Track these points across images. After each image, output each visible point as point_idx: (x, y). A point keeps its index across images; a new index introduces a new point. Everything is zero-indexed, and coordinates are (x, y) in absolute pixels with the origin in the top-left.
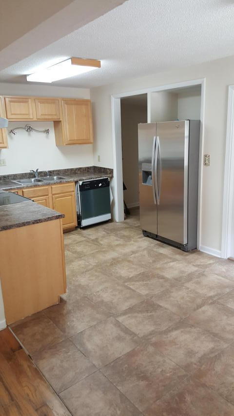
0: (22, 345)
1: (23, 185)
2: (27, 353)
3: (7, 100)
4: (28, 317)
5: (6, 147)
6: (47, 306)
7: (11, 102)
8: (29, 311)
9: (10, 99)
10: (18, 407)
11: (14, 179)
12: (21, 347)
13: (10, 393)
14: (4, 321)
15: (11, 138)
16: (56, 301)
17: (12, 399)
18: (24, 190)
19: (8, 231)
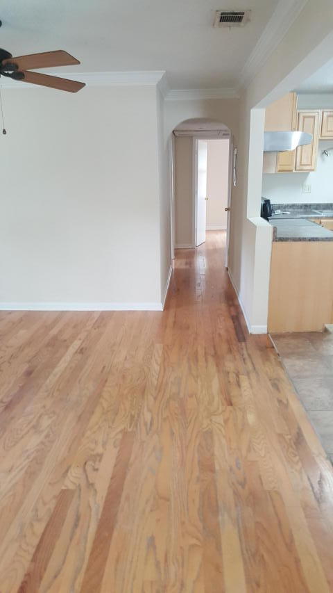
0: (274, 345)
1: (322, 215)
2: (277, 351)
3: (325, 114)
4: (288, 332)
5: (313, 170)
6: (310, 330)
7: (329, 116)
8: (291, 328)
9: (329, 114)
10: (257, 373)
11: (316, 209)
12: (273, 347)
13: (254, 366)
14: (266, 326)
15: (323, 160)
16: (320, 329)
17: (255, 369)
18: (322, 221)
19: (284, 243)
